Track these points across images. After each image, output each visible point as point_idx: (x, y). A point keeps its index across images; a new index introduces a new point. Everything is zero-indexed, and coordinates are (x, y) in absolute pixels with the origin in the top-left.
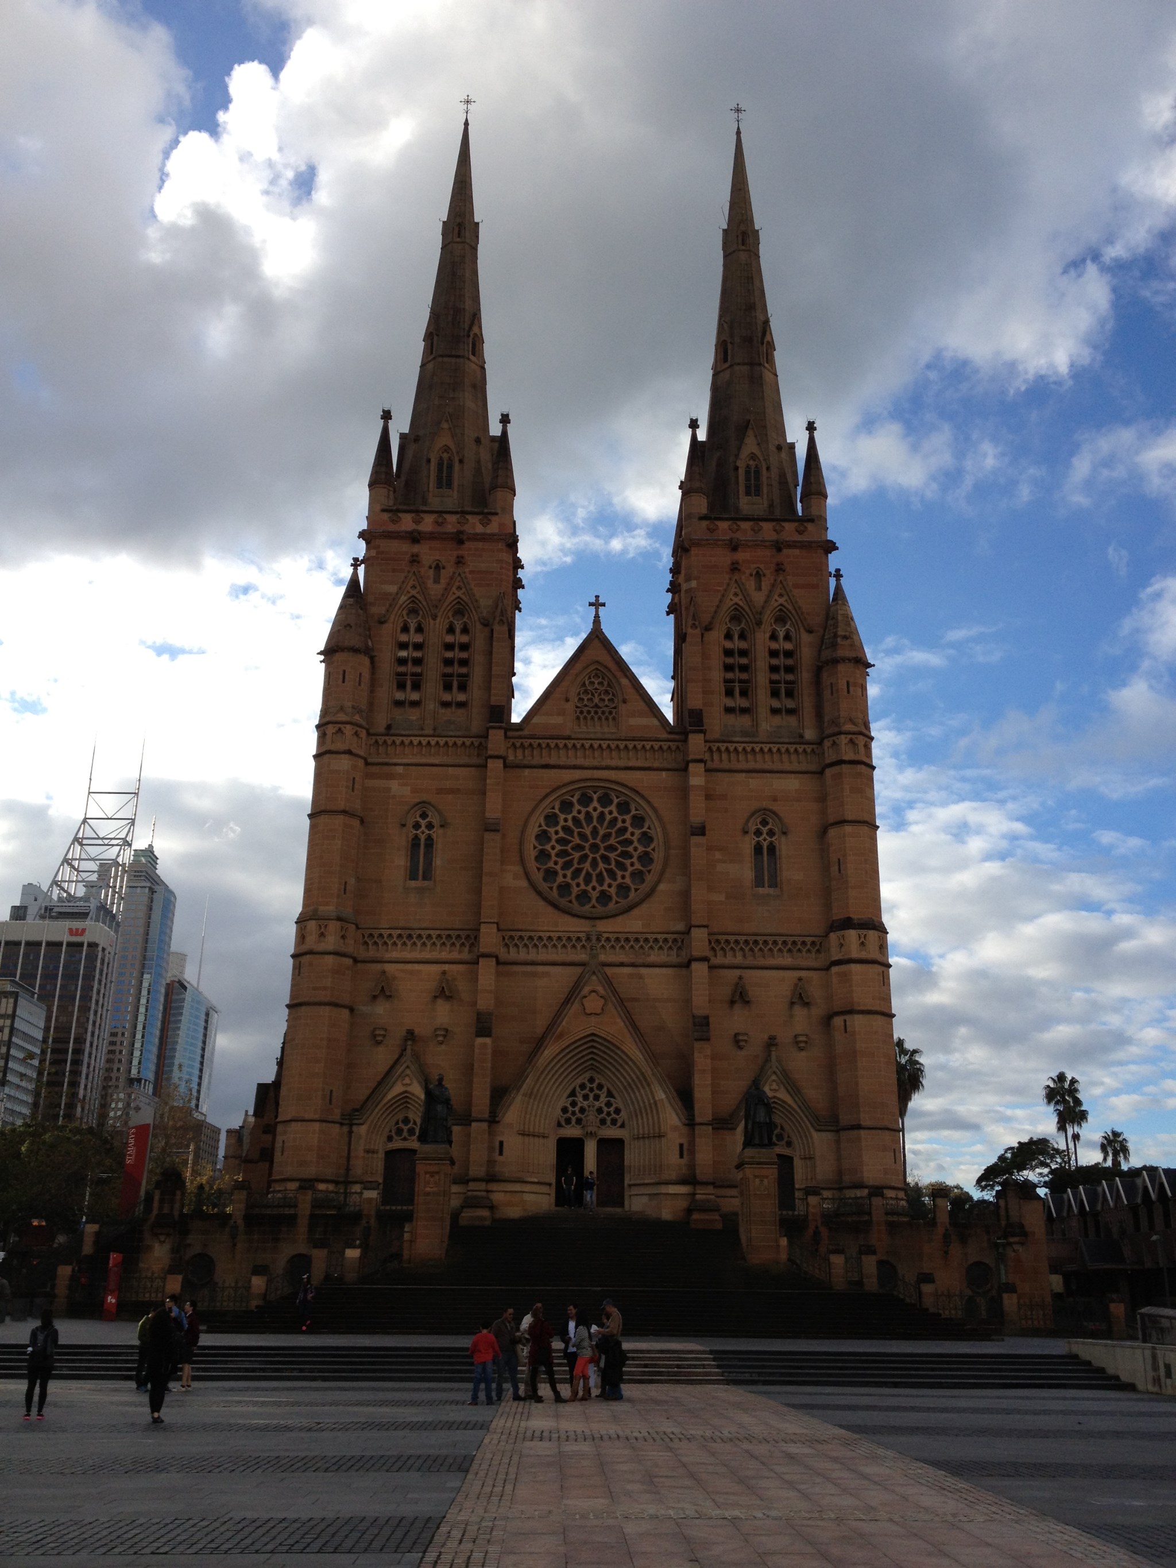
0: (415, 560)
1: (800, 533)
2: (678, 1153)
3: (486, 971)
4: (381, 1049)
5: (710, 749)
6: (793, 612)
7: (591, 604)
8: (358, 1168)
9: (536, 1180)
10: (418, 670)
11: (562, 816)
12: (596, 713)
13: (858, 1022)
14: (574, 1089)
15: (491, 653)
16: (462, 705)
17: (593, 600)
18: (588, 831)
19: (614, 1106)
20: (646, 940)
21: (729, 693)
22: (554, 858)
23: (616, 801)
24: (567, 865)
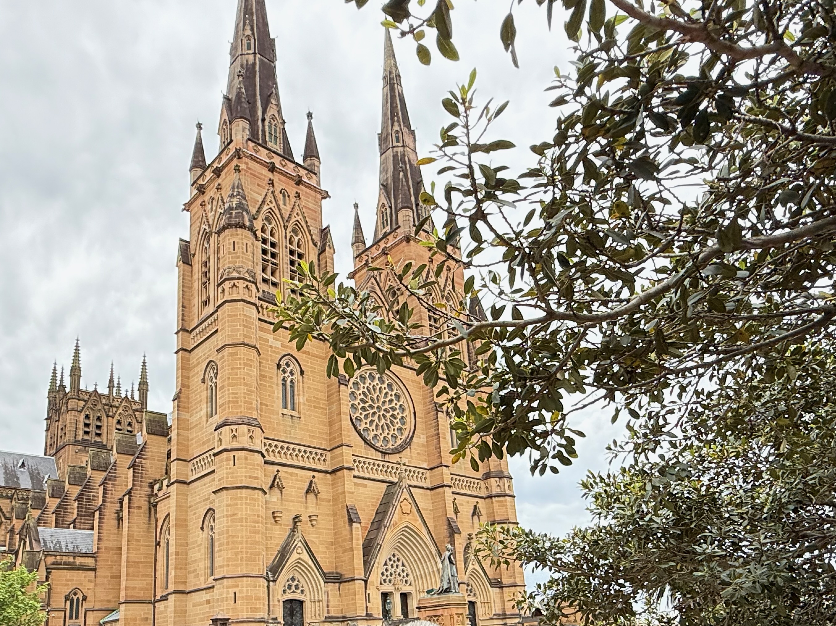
0: (271, 183)
4: (279, 527)
6: (455, 296)
10: (274, 261)
11: (362, 385)
14: (386, 561)
18: (374, 397)
19: (406, 572)
20: (410, 471)
22: (360, 411)
23: (387, 382)
24: (366, 417)
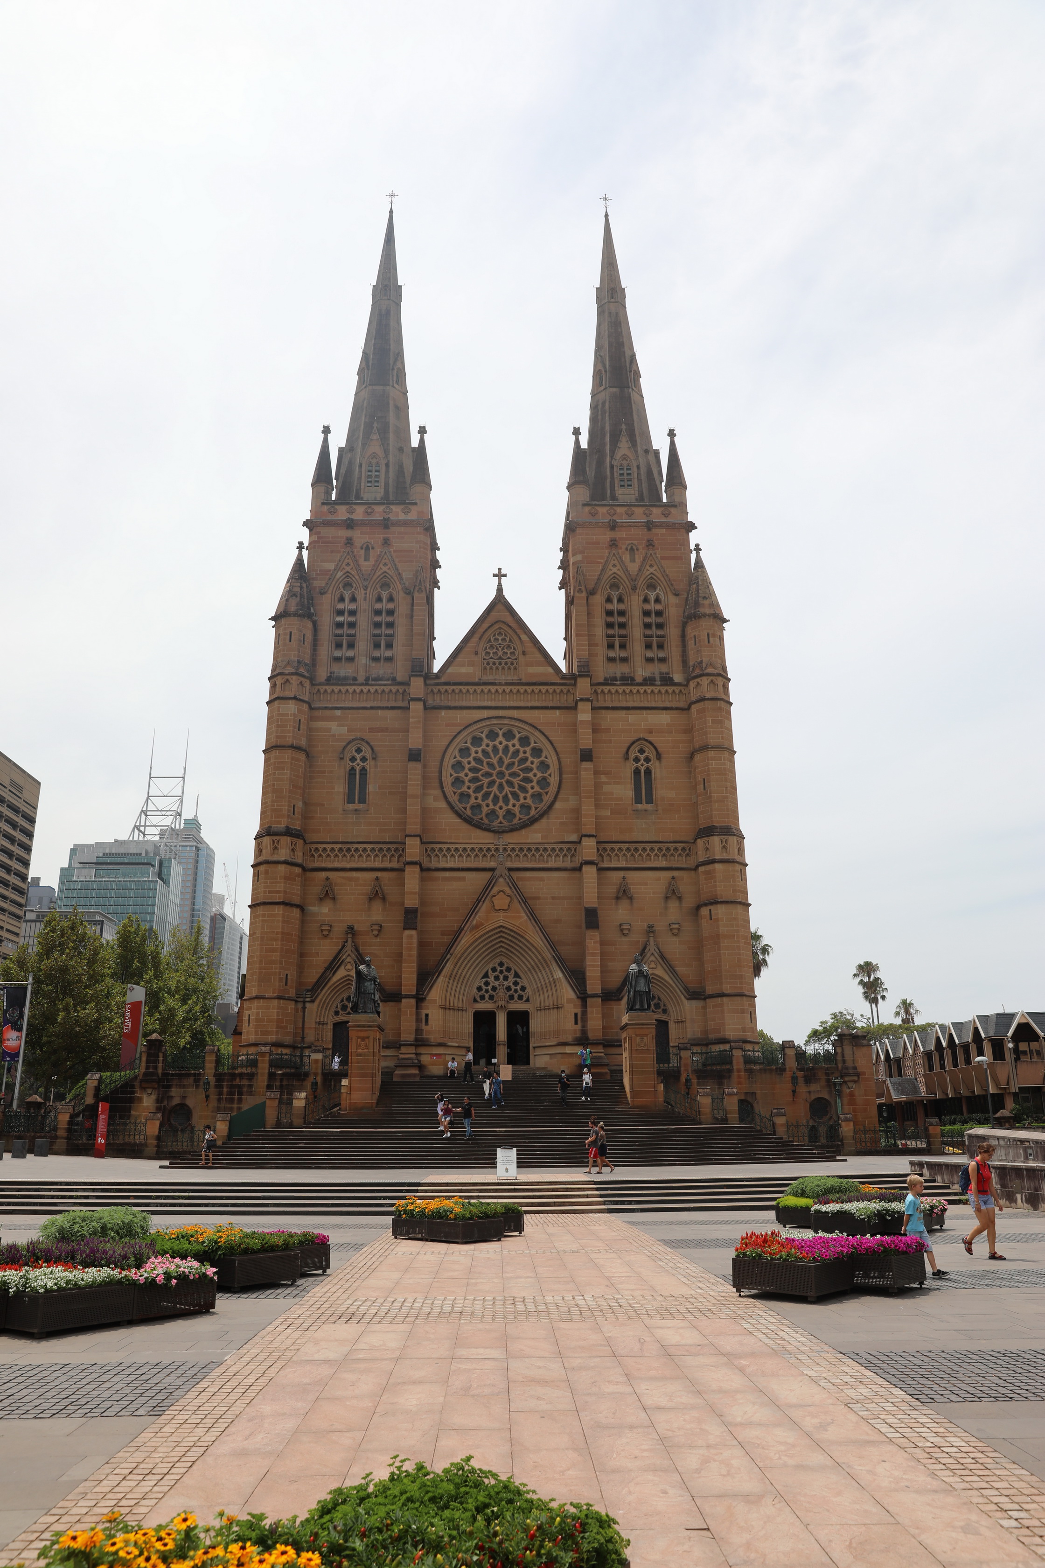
0: (349, 542)
1: (666, 516)
2: (573, 1020)
3: (412, 879)
4: (328, 941)
5: (596, 691)
6: (662, 579)
7: (494, 575)
8: (310, 1037)
9: (456, 1045)
10: (352, 632)
11: (473, 749)
12: (500, 664)
13: (720, 911)
14: (487, 972)
15: (412, 617)
16: (389, 659)
17: (496, 572)
18: (495, 761)
19: (521, 984)
20: (545, 849)
21: (611, 646)
22: (467, 784)
23: (518, 736)
24: (478, 789)
